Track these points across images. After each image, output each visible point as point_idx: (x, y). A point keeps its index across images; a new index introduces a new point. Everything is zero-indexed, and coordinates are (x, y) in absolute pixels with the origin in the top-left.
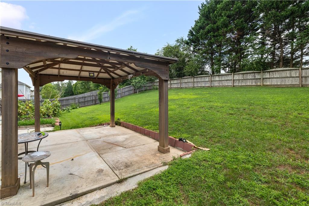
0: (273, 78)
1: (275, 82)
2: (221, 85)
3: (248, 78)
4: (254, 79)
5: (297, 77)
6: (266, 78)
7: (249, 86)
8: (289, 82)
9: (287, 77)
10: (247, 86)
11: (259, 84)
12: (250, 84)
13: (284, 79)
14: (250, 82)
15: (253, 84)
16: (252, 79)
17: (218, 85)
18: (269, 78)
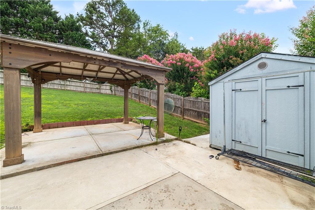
0: (72, 86)
1: (73, 88)
2: (28, 85)
3: (55, 83)
4: (60, 84)
5: (83, 87)
6: (68, 85)
7: (56, 89)
8: (79, 89)
9: (79, 86)
10: (54, 89)
11: (63, 88)
12: (57, 88)
13: (77, 87)
14: (57, 86)
15: (59, 88)
16: (59, 84)
17: (25, 85)
18: (69, 85)
